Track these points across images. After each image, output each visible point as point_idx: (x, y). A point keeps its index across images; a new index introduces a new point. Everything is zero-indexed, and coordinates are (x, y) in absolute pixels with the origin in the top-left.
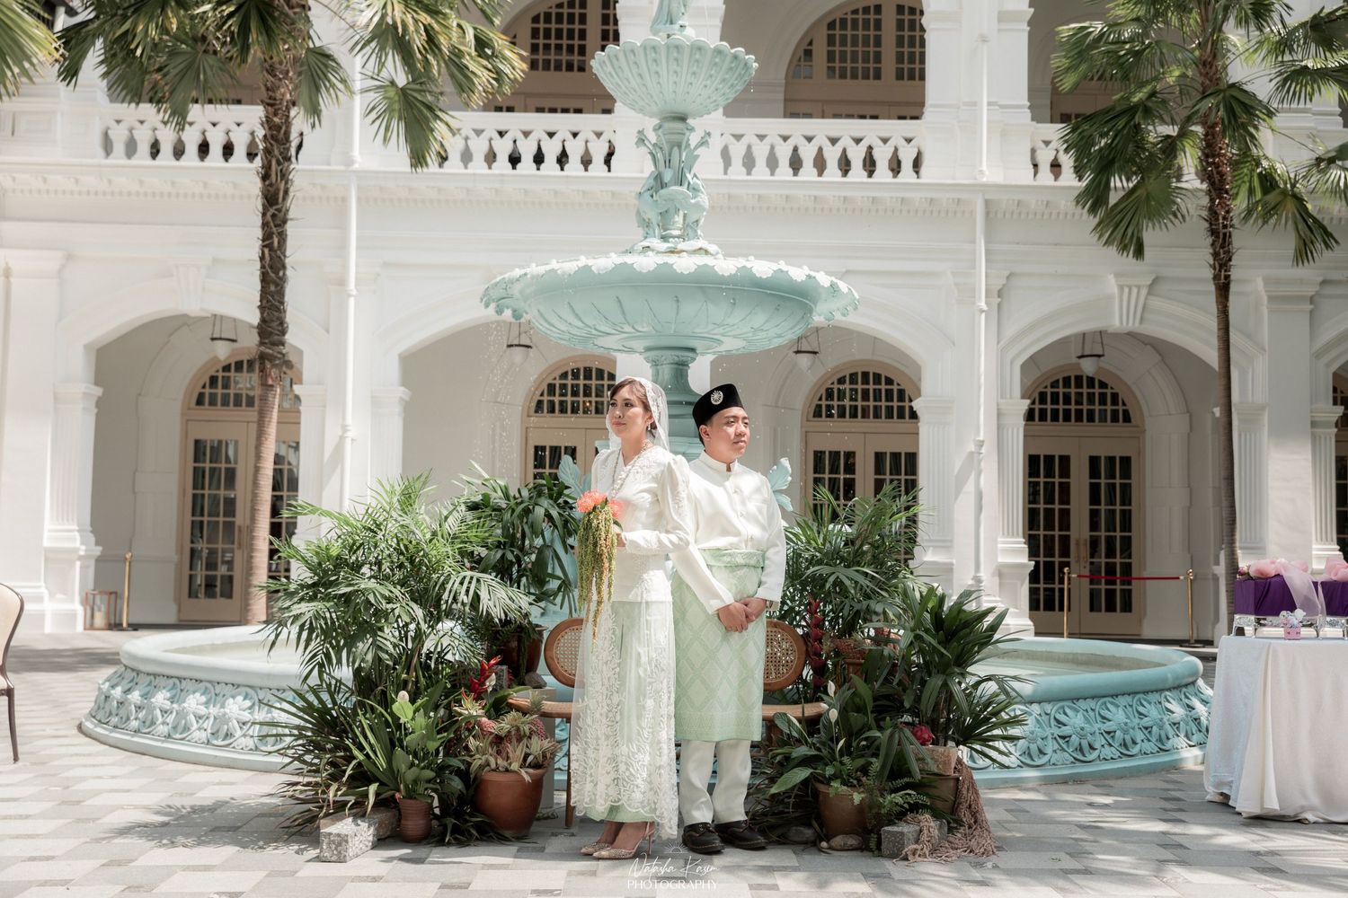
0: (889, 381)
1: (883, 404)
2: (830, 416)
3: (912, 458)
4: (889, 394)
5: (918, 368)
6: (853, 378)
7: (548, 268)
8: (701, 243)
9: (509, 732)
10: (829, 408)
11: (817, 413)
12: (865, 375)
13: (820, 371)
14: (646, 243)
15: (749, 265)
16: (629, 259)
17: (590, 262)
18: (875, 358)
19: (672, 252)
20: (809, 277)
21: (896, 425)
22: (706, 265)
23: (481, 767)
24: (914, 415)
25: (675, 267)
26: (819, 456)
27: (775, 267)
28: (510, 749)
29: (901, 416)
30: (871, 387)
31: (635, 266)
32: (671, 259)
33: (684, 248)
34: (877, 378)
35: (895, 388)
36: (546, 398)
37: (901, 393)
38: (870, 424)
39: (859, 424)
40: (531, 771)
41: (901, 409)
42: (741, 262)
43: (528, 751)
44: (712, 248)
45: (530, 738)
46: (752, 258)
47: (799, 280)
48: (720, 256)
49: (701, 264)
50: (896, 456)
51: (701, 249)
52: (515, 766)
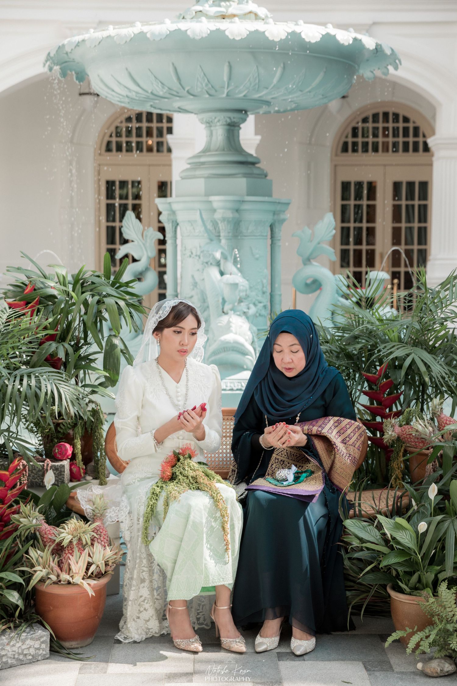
0: (406, 120)
1: (401, 139)
2: (355, 150)
3: (424, 187)
4: (406, 131)
5: (433, 109)
6: (375, 117)
7: (105, 34)
8: (252, 7)
9: (71, 542)
10: (355, 144)
11: (345, 149)
12: (386, 115)
13: (347, 113)
14: (198, 8)
15: (298, 29)
16: (183, 26)
17: (145, 29)
18: (395, 99)
19: (223, 17)
20: (355, 39)
21: (411, 157)
22: (257, 31)
23: (42, 581)
24: (426, 149)
25: (227, 33)
26: (345, 186)
27: (323, 31)
28: (72, 562)
29: (416, 149)
30: (391, 125)
31: (189, 33)
32: (223, 25)
33: (235, 12)
34: (396, 116)
35: (411, 125)
36: (114, 139)
37: (416, 130)
38: (390, 158)
39: (380, 158)
40: (93, 582)
41: (416, 144)
42: (290, 27)
43: (90, 560)
44: (262, 11)
45: (92, 545)
46: (301, 22)
47: (346, 44)
48: (271, 21)
49: (253, 29)
50: (411, 185)
51: (250, 12)
52: (78, 579)
